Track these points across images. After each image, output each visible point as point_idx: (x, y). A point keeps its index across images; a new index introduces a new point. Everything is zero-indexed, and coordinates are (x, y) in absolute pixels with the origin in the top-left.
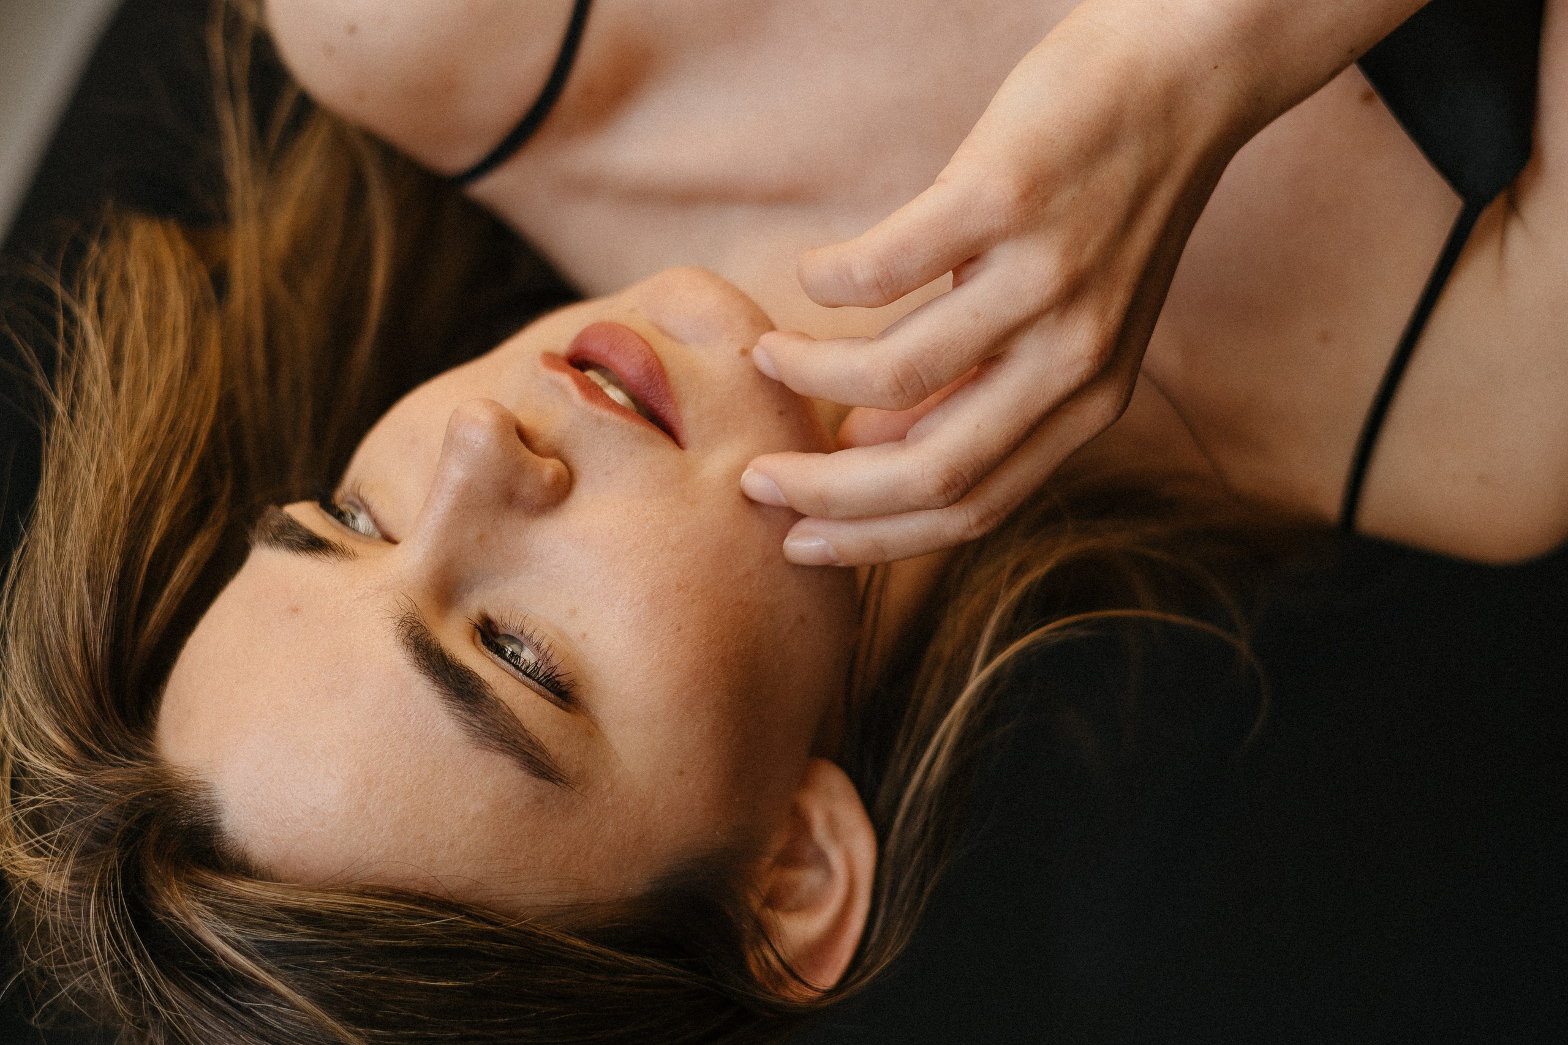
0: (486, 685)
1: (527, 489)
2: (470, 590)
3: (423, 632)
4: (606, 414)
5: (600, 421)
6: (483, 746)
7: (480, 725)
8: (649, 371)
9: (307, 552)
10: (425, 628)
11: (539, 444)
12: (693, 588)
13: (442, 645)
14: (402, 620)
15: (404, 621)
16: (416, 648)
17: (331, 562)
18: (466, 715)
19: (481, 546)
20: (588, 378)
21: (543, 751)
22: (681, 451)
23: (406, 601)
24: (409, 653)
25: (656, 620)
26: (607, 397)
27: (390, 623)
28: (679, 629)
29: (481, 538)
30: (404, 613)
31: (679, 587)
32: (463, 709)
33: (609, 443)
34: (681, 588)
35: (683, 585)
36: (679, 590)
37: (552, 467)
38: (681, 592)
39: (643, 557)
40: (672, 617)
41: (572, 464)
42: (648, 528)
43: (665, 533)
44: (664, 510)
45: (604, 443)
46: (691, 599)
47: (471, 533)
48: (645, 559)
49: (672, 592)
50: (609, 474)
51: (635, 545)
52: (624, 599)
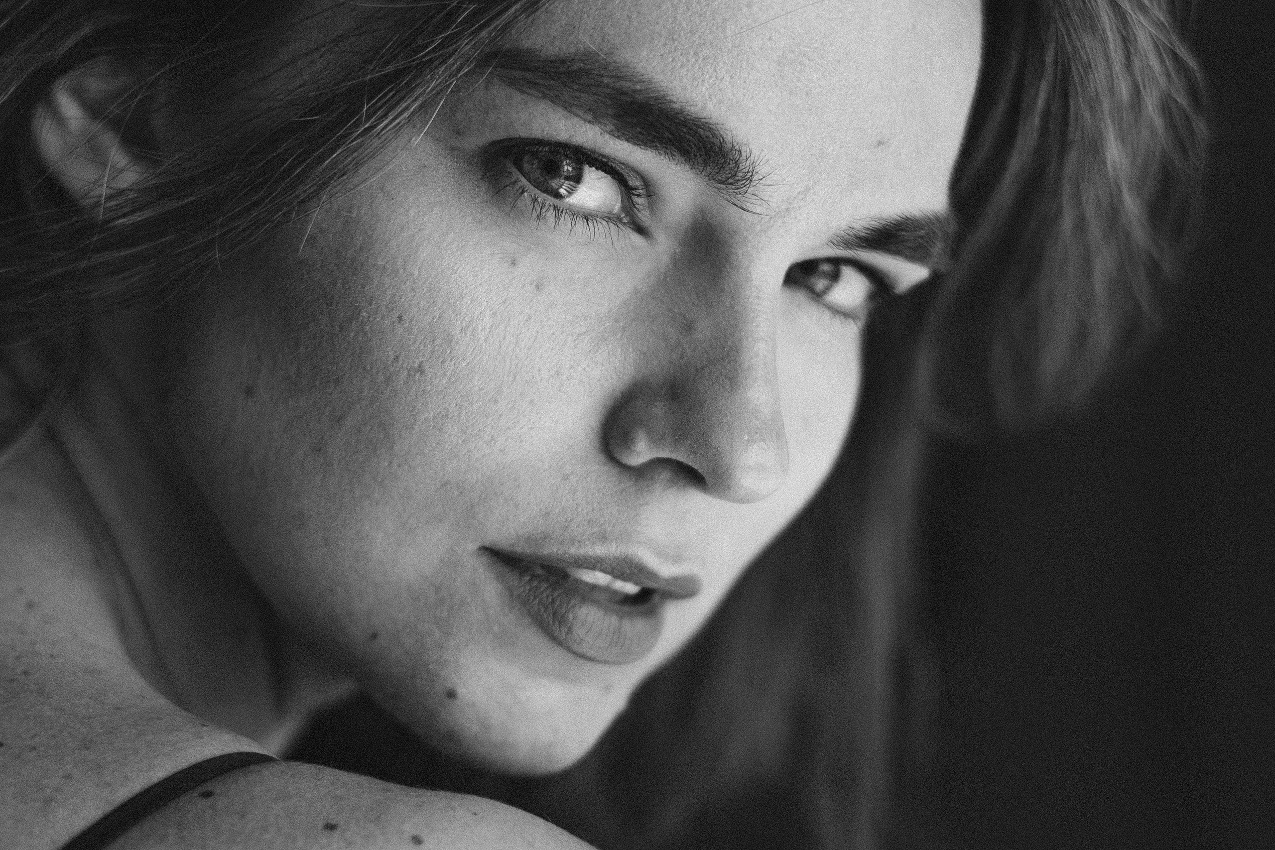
1: (659, 409)
2: (676, 262)
4: (599, 550)
5: (604, 538)
6: (589, 56)
7: (606, 80)
8: (561, 620)
10: (718, 182)
11: (665, 475)
12: (403, 375)
16: (721, 148)
18: (625, 85)
20: (636, 584)
21: (512, 83)
22: (487, 544)
23: (751, 207)
24: (729, 138)
25: (433, 319)
26: (604, 571)
27: (762, 169)
28: (400, 318)
29: (689, 327)
31: (421, 370)
32: (635, 91)
33: (581, 516)
34: (419, 370)
35: (418, 375)
36: (420, 367)
37: (638, 454)
38: (416, 365)
39: (480, 390)
40: (415, 331)
41: (615, 471)
42: (488, 429)
43: (464, 433)
44: (477, 460)
45: (587, 513)
46: (401, 362)
47: (704, 329)
48: (476, 388)
49: (427, 361)
50: (566, 478)
51: (496, 402)
52: (484, 329)
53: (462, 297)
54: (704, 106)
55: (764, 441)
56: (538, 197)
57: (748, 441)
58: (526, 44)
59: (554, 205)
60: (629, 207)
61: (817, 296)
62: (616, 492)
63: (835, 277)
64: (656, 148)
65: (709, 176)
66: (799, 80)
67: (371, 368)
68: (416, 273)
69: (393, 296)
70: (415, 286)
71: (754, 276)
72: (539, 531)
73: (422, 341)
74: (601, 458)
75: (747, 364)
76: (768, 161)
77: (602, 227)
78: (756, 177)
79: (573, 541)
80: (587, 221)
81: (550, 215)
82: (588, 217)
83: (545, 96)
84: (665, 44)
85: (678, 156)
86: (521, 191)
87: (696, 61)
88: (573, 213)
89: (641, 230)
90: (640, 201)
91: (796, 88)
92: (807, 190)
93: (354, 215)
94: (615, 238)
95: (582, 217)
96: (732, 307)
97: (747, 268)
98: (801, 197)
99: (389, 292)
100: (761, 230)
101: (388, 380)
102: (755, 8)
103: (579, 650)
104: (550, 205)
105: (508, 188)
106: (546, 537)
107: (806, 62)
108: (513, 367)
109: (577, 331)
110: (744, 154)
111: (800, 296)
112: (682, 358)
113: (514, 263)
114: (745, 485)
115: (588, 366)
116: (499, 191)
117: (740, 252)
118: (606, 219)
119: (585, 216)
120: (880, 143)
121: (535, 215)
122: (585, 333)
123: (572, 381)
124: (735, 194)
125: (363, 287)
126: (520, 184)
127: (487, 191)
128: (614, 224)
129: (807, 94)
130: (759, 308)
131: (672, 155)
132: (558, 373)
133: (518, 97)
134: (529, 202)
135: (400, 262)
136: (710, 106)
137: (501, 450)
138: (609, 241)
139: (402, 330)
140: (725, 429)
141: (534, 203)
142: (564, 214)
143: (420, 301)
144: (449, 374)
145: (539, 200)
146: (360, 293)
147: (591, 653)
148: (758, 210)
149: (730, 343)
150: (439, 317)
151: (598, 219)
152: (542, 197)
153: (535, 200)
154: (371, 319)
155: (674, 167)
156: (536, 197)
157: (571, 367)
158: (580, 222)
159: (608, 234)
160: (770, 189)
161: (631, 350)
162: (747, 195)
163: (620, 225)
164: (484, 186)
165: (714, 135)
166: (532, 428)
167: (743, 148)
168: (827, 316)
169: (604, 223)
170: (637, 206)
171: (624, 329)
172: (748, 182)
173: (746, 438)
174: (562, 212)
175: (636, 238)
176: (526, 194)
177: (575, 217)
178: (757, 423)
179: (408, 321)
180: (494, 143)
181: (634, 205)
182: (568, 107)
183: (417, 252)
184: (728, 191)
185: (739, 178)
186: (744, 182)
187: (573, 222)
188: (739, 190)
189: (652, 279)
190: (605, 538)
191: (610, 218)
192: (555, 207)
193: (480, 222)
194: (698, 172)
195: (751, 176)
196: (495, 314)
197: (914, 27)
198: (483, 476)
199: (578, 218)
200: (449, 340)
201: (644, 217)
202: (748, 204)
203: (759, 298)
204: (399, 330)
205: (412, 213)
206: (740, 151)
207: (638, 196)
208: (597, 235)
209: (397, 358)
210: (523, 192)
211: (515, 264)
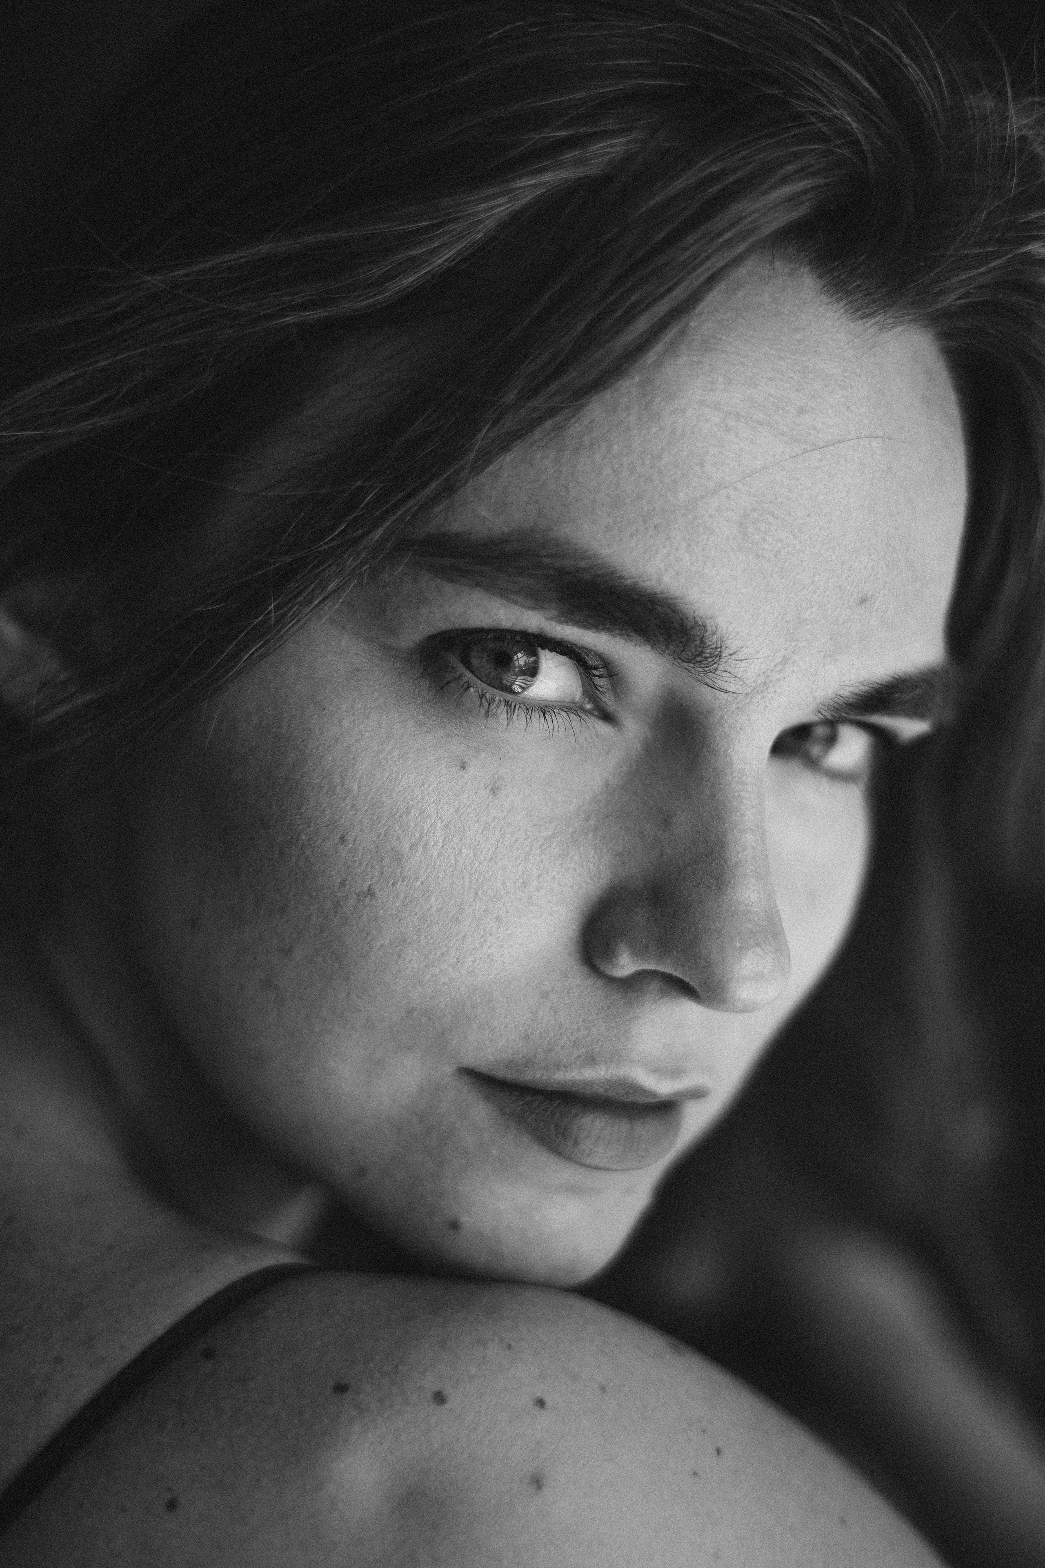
0: (563, 619)
1: (640, 916)
2: (647, 746)
3: (684, 653)
4: (587, 1074)
5: (591, 1060)
7: (546, 561)
8: (564, 1133)
9: (882, 685)
10: (684, 661)
12: (352, 901)
13: (649, 648)
14: (720, 656)
15: (717, 656)
16: (682, 625)
17: (848, 689)
18: (567, 563)
19: (662, 812)
21: (441, 573)
22: (465, 1066)
23: (724, 686)
24: (690, 613)
25: (378, 837)
27: (732, 644)
28: (342, 839)
29: (666, 821)
30: (721, 667)
31: (370, 893)
32: (579, 570)
33: (565, 1037)
34: (368, 894)
35: (368, 900)
36: (369, 890)
37: (623, 967)
38: (365, 889)
39: (439, 910)
40: (360, 851)
41: (599, 983)
42: (453, 952)
43: (426, 957)
44: (445, 984)
45: (572, 1033)
46: (348, 887)
47: (683, 824)
48: (435, 908)
49: (377, 883)
50: (545, 996)
51: (457, 921)
52: (436, 843)
53: (408, 811)
54: (660, 580)
55: (758, 945)
56: (486, 693)
57: (741, 948)
58: (455, 527)
59: (505, 700)
60: (591, 692)
61: (813, 764)
62: (602, 1007)
63: (831, 740)
64: (609, 630)
65: (673, 655)
66: (764, 541)
67: (317, 895)
68: (355, 788)
69: (333, 814)
70: (355, 803)
71: (735, 758)
72: (520, 1056)
73: (369, 862)
74: (584, 969)
75: (733, 860)
76: (738, 633)
77: (561, 719)
78: (725, 653)
79: (557, 1066)
80: (544, 715)
81: (502, 711)
82: (545, 709)
83: (478, 585)
84: (609, 514)
85: (635, 637)
86: (466, 685)
87: (647, 529)
88: (528, 707)
89: (607, 717)
90: (601, 682)
91: (762, 550)
92: (785, 661)
93: (284, 731)
94: (577, 730)
95: (538, 710)
96: (713, 795)
97: (726, 751)
98: (779, 668)
99: (328, 811)
100: (738, 708)
101: (337, 905)
102: (707, 467)
103: (589, 1161)
104: (500, 700)
105: (452, 684)
106: (528, 1062)
107: (771, 518)
108: (474, 881)
109: (543, 834)
110: (709, 627)
111: (794, 766)
112: (662, 856)
113: (463, 766)
114: (742, 996)
115: (558, 873)
116: (442, 687)
117: (717, 734)
118: (565, 710)
119: (541, 708)
120: (863, 601)
121: (483, 712)
122: (552, 837)
123: (542, 891)
124: (705, 672)
125: (299, 808)
126: (465, 679)
127: (430, 688)
128: (575, 714)
129: (776, 556)
130: (742, 794)
131: (629, 636)
132: (525, 884)
133: (449, 588)
134: (476, 698)
135: (337, 779)
136: (666, 579)
137: (469, 973)
138: (570, 732)
139: (345, 852)
140: (714, 937)
141: (481, 699)
142: (517, 709)
143: (363, 818)
144: (402, 896)
145: (487, 696)
146: (297, 814)
147: (602, 1164)
148: (731, 688)
149: (713, 837)
150: (385, 835)
151: (555, 710)
152: (490, 692)
153: (482, 696)
154: (311, 842)
155: (632, 648)
156: (484, 692)
157: (539, 876)
158: (536, 716)
159: (568, 726)
160: (743, 664)
161: (605, 850)
162: (718, 672)
163: (581, 715)
164: (425, 684)
165: (674, 611)
166: (501, 946)
167: (708, 622)
168: (825, 784)
169: (563, 713)
170: (600, 688)
171: (596, 829)
172: (718, 658)
173: (739, 945)
174: (515, 707)
175: (603, 728)
176: (472, 690)
177: (530, 711)
178: (750, 926)
179: (351, 841)
180: (432, 638)
181: (596, 688)
182: (504, 594)
183: (354, 765)
184: (697, 669)
185: (708, 655)
186: (714, 658)
187: (528, 716)
188: (709, 668)
189: (624, 768)
190: (594, 1060)
191: (570, 708)
192: (507, 703)
193: (423, 725)
194: (660, 651)
195: (721, 652)
196: (447, 826)
197: (890, 468)
198: (452, 1000)
199: (533, 712)
200: (398, 858)
201: (608, 700)
202: (720, 683)
203: (741, 783)
204: (343, 853)
205: (346, 723)
206: (705, 626)
207: (600, 677)
208: (556, 730)
209: (343, 883)
210: (469, 687)
211: (464, 768)
